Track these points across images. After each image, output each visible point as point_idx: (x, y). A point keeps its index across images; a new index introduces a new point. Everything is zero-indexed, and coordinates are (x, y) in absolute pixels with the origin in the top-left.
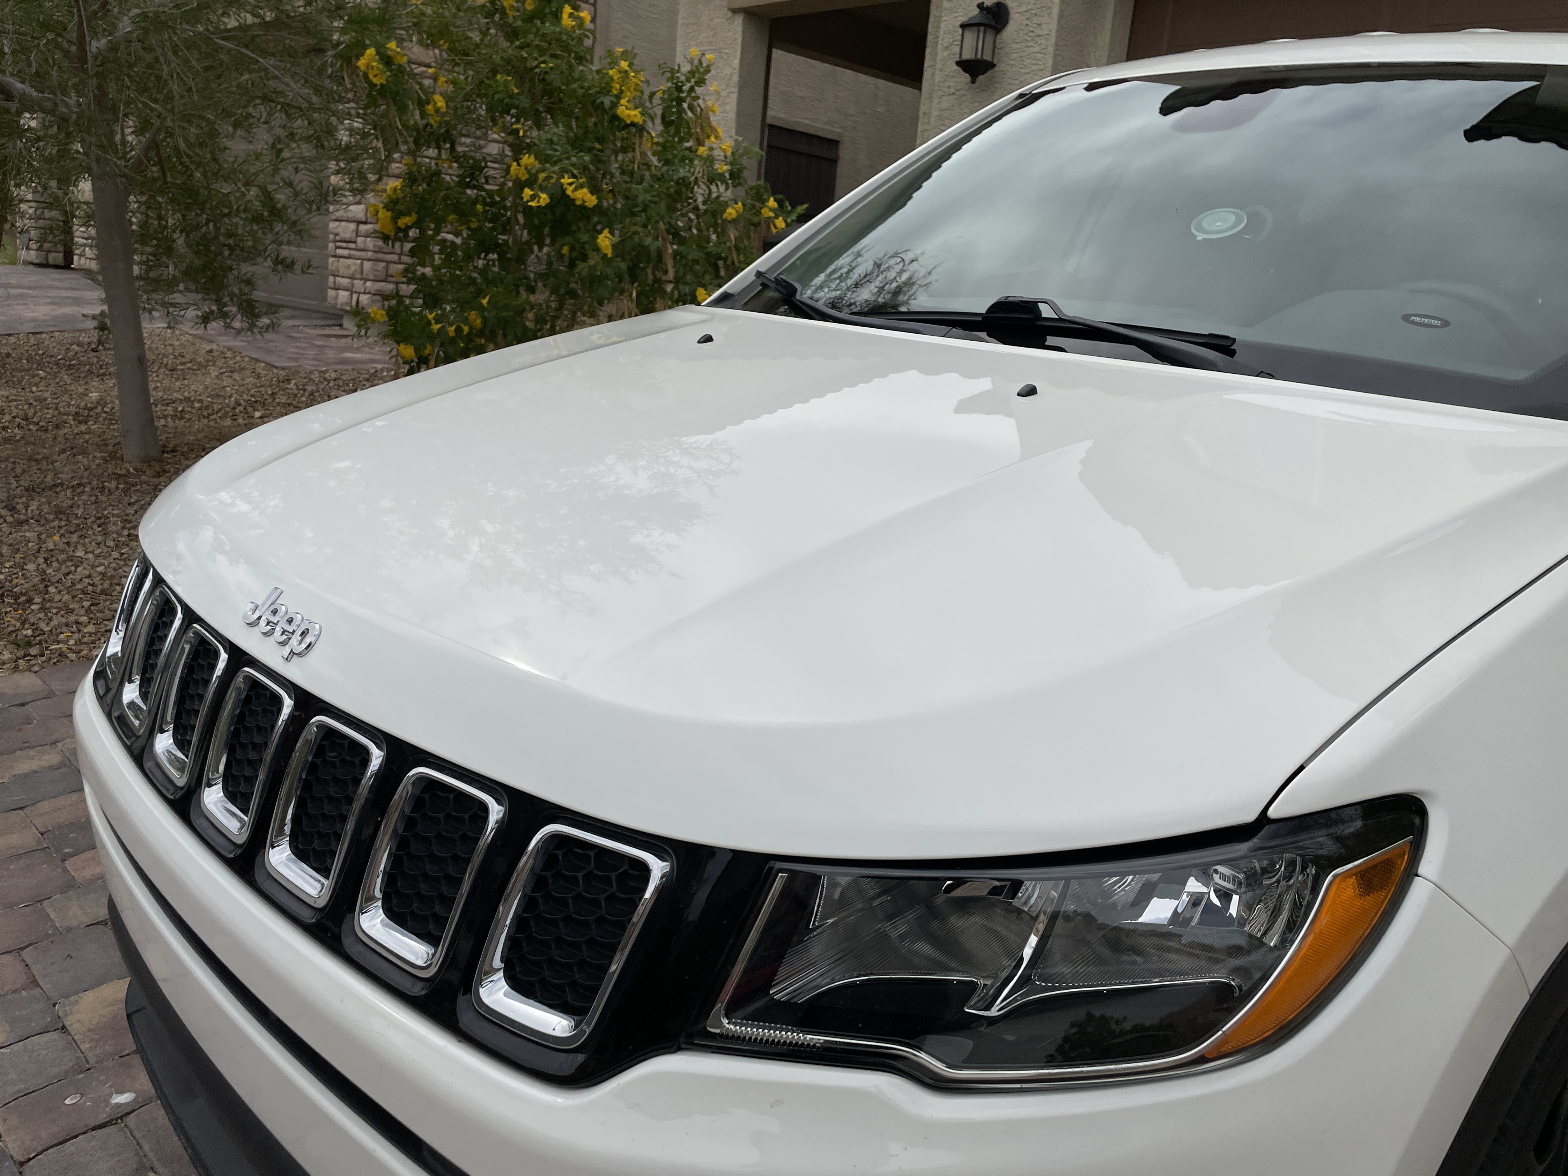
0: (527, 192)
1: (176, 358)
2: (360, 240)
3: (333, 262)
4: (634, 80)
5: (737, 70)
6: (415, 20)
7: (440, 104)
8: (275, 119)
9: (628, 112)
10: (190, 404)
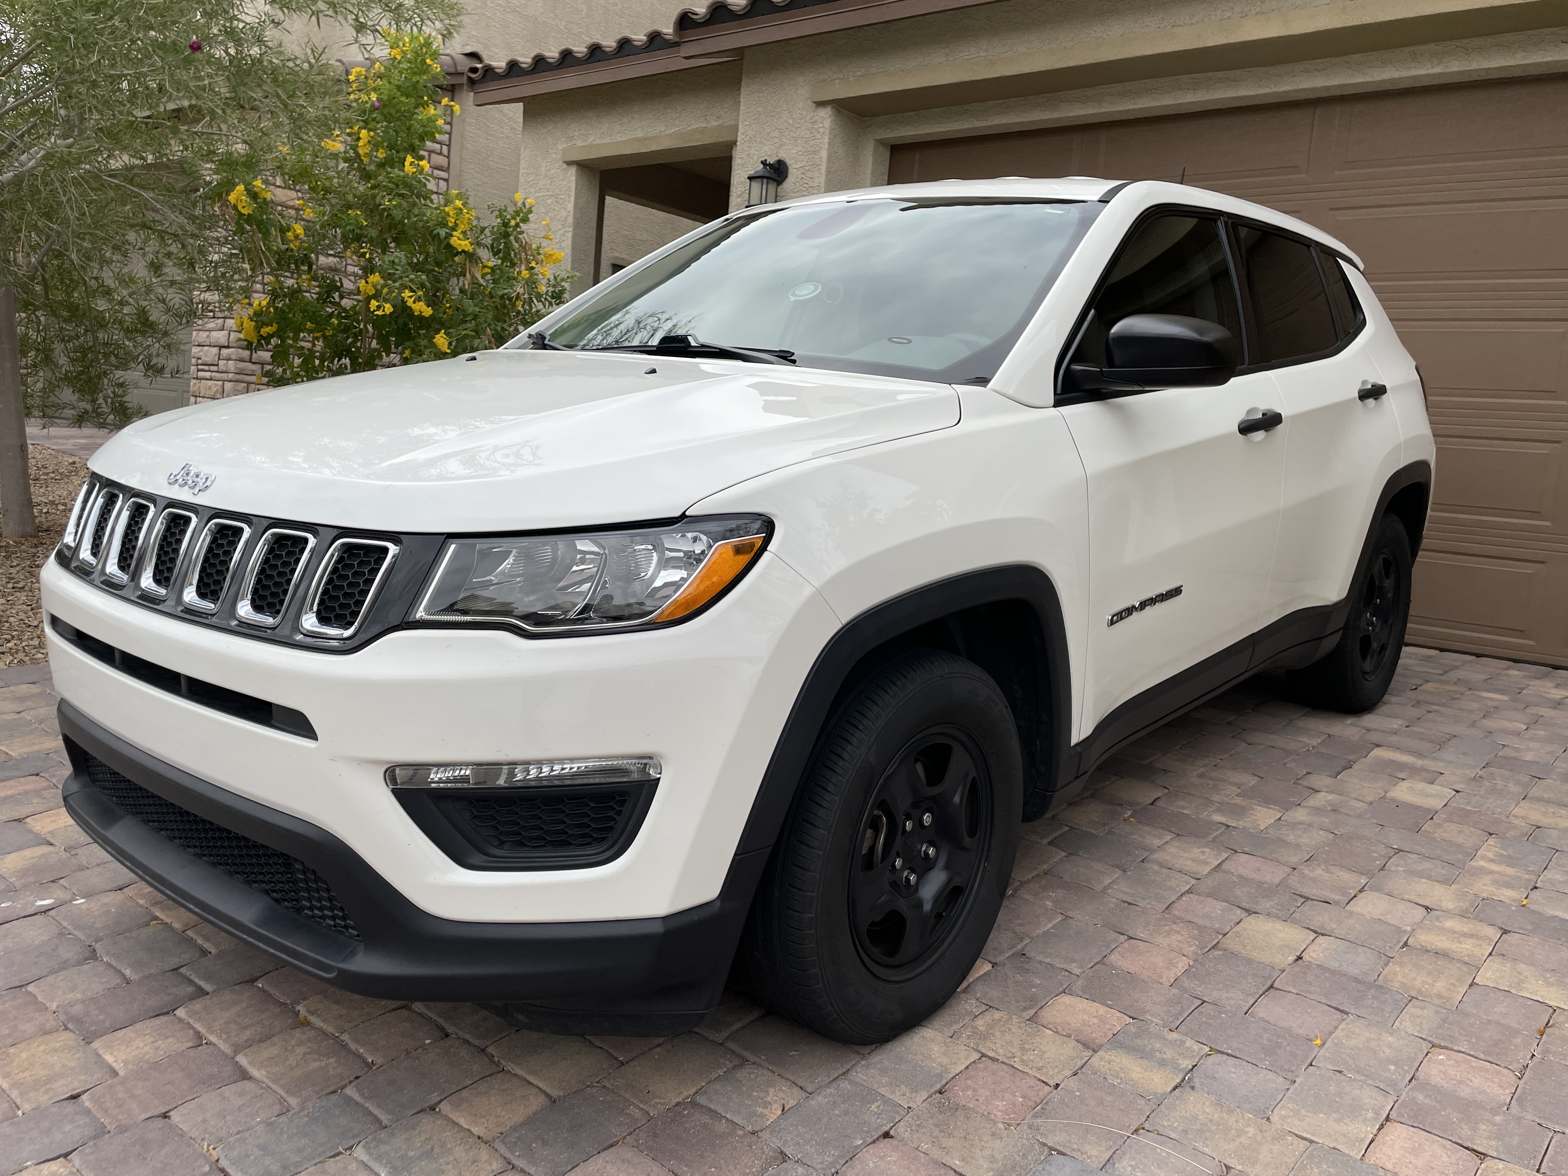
0: (374, 304)
1: (38, 468)
2: (221, 363)
3: (195, 384)
4: (467, 216)
5: (572, 212)
6: (279, 164)
7: (298, 231)
8: (149, 246)
9: (459, 242)
10: (54, 506)
